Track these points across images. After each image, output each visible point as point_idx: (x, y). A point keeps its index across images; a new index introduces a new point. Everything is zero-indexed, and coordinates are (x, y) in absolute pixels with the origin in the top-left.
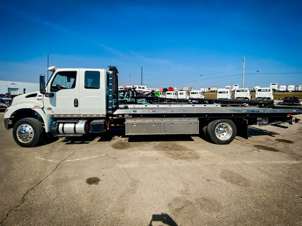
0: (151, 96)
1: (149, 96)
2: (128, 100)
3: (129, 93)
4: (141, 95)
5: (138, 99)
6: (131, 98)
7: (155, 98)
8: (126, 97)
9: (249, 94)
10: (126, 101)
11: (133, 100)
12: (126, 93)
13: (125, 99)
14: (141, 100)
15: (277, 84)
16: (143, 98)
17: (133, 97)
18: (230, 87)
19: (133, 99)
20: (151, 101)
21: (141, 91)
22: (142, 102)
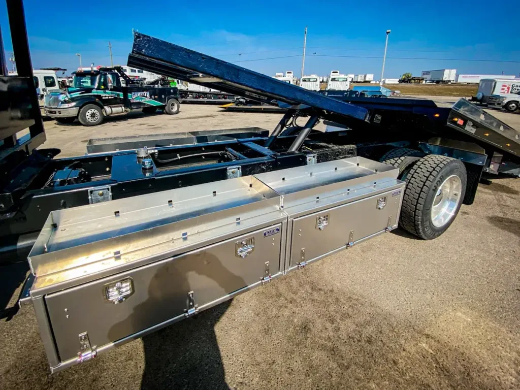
0: (160, 87)
1: (156, 86)
2: (103, 95)
3: (105, 79)
4: (139, 84)
5: (131, 93)
6: (111, 90)
7: (172, 91)
8: (98, 88)
9: (319, 85)
10: (99, 97)
11: (118, 95)
12: (98, 77)
13: (94, 93)
14: (139, 94)
15: (338, 71)
16: (143, 91)
17: (117, 88)
18: (282, 74)
19: (118, 93)
20: (163, 96)
21: (136, 77)
22: (141, 99)
